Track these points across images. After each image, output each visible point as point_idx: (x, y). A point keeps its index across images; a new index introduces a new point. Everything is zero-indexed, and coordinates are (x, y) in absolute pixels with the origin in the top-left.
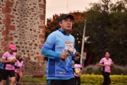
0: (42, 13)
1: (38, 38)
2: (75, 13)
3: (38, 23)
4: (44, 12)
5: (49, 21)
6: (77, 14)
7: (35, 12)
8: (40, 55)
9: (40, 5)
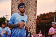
0: (35, 13)
1: (33, 24)
2: (50, 13)
3: (33, 18)
4: (36, 13)
5: (38, 16)
6: (51, 13)
7: (32, 13)
8: (34, 31)
9: (34, 10)
